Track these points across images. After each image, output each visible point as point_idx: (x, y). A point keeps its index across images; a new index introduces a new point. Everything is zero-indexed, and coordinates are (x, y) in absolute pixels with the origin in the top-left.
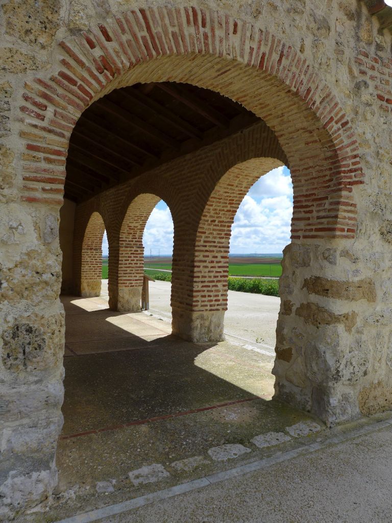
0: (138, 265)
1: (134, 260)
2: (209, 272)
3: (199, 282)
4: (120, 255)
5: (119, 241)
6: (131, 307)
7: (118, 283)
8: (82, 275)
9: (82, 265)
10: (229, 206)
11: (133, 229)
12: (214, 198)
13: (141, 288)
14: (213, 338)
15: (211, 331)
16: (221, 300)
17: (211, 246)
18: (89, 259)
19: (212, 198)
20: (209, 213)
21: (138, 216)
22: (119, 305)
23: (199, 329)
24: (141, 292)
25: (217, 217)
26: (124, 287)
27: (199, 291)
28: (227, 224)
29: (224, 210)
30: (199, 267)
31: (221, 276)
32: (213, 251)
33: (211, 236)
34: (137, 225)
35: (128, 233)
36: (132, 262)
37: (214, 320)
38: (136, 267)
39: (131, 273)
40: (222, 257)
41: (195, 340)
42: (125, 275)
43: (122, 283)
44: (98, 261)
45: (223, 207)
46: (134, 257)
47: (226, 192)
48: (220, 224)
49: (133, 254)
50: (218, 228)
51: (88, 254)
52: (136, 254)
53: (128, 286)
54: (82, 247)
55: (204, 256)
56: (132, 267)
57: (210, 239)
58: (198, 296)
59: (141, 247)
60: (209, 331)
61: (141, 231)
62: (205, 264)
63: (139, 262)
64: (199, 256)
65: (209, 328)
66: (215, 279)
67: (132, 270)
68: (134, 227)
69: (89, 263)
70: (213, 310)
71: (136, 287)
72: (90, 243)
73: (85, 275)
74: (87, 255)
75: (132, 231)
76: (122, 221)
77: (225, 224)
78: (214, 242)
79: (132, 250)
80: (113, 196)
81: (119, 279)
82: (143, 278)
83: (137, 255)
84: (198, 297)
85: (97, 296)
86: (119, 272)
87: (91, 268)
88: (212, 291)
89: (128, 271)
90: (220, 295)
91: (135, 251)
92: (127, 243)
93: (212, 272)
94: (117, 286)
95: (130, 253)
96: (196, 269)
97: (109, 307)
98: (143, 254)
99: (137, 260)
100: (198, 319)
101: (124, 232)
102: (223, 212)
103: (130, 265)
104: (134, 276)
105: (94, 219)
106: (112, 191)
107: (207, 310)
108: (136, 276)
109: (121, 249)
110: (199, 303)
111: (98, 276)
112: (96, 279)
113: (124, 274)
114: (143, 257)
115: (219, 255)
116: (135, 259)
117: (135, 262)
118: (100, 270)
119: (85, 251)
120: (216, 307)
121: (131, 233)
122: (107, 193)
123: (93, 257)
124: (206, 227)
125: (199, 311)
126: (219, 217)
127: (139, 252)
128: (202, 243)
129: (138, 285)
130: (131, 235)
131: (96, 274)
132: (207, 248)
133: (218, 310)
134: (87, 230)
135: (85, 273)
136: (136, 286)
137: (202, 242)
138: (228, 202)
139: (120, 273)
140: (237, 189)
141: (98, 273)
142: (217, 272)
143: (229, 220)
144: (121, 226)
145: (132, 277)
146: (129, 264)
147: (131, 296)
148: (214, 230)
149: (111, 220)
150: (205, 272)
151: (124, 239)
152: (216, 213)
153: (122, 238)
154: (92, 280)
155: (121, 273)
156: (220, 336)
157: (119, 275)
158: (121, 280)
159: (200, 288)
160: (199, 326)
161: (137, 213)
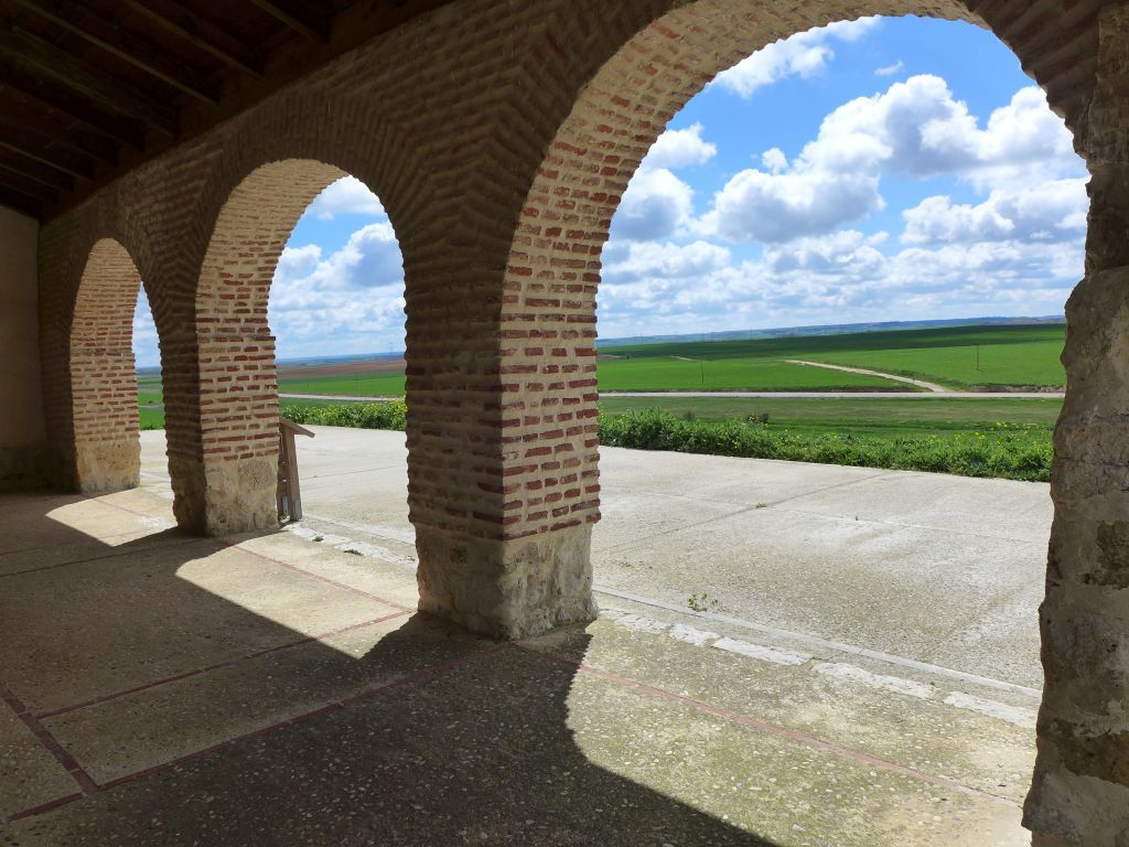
0: (261, 392)
1: (246, 378)
2: (546, 402)
3: (518, 439)
4: (202, 365)
5: (194, 320)
6: (250, 520)
7: (202, 451)
8: (76, 431)
9: (76, 402)
10: (603, 178)
11: (237, 283)
12: (566, 147)
13: (275, 459)
14: (565, 615)
15: (559, 592)
16: (583, 490)
17: (546, 317)
18: (94, 383)
19: (559, 145)
20: (544, 201)
21: (250, 243)
22: (212, 518)
23: (524, 594)
24: (275, 469)
25: (566, 219)
26: (223, 461)
27: (519, 470)
28: (591, 243)
29: (585, 194)
30: (514, 388)
31: (580, 415)
32: (552, 334)
33: (546, 283)
34: (248, 269)
35: (222, 296)
36: (241, 383)
37: (566, 556)
38: (255, 398)
39: (241, 418)
40: (581, 352)
41: (516, 632)
42: (221, 425)
43: (214, 451)
44: (124, 384)
45: (586, 182)
46: (246, 368)
47: (604, 129)
48: (571, 242)
49: (243, 358)
50: (566, 255)
51: (90, 366)
52: (253, 358)
53: (235, 457)
54: (68, 348)
55: (530, 352)
56: (243, 400)
57: (543, 295)
58: (518, 485)
59: (265, 336)
60: (554, 591)
61: (261, 290)
62: (532, 378)
63: (261, 382)
64: (514, 352)
65: (552, 584)
66: (563, 426)
67: (244, 409)
68: (241, 276)
69: (96, 392)
70: (563, 526)
71: (259, 459)
72: (94, 336)
73: (86, 429)
74: (87, 370)
75: (233, 290)
76: (202, 259)
77: (584, 242)
78: (556, 303)
79: (236, 349)
80: (162, 185)
81: (205, 436)
82: (277, 430)
83: (253, 363)
84: (517, 489)
85: (130, 487)
86: (203, 417)
87: (104, 407)
88: (555, 465)
89: (231, 413)
90: (579, 476)
91: (248, 349)
92: (219, 325)
93: (554, 400)
94: (201, 460)
95: (232, 355)
96: (507, 397)
97: (176, 524)
98: (273, 357)
99: (257, 377)
100: (518, 561)
101: (207, 291)
102: (584, 201)
103: (237, 393)
104: (252, 426)
105: (99, 261)
106: (157, 166)
107: (544, 529)
108: (257, 426)
109: (203, 346)
110: (523, 511)
111: (127, 430)
112: (123, 437)
113: (220, 420)
114: (274, 367)
115: (570, 345)
116: (251, 373)
117: (251, 382)
118: (132, 412)
119: (82, 358)
120: (571, 516)
121: (232, 297)
122: (141, 177)
123: (109, 375)
124: (532, 251)
125: (525, 534)
126: (571, 217)
127: (261, 352)
128: (519, 308)
129: (263, 450)
130: (231, 303)
131: (123, 423)
132: (536, 325)
133: (575, 523)
134: (80, 299)
135: (86, 423)
136: (259, 454)
137: (521, 302)
138: (601, 165)
139: (207, 420)
140: (635, 117)
141: (127, 420)
142: (568, 401)
143: (597, 229)
144: (196, 274)
145: (244, 428)
146: (233, 389)
147: (246, 485)
148: (554, 261)
149: (161, 258)
150: (534, 405)
151: (211, 315)
152: (564, 205)
153: (202, 311)
154: (111, 442)
155: (209, 421)
156: (587, 602)
157: (204, 426)
158: (212, 440)
159: (522, 461)
160: (524, 582)
161: (247, 232)
